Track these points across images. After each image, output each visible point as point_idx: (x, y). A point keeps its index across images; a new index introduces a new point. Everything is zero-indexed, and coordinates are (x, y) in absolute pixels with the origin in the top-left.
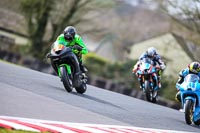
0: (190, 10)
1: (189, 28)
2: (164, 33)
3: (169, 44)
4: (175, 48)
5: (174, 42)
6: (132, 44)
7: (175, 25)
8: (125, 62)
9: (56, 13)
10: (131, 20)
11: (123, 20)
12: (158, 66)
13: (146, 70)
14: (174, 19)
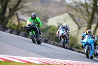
0: (77, 1)
1: (77, 10)
2: (64, 13)
3: (66, 18)
4: (69, 20)
5: (69, 17)
6: (48, 18)
7: (69, 9)
8: (45, 27)
9: (11, 3)
10: (48, 6)
11: (44, 6)
12: (68, 32)
13: (62, 34)
14: (69, 6)
